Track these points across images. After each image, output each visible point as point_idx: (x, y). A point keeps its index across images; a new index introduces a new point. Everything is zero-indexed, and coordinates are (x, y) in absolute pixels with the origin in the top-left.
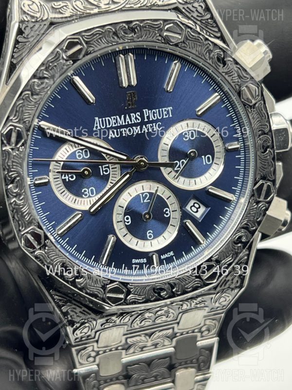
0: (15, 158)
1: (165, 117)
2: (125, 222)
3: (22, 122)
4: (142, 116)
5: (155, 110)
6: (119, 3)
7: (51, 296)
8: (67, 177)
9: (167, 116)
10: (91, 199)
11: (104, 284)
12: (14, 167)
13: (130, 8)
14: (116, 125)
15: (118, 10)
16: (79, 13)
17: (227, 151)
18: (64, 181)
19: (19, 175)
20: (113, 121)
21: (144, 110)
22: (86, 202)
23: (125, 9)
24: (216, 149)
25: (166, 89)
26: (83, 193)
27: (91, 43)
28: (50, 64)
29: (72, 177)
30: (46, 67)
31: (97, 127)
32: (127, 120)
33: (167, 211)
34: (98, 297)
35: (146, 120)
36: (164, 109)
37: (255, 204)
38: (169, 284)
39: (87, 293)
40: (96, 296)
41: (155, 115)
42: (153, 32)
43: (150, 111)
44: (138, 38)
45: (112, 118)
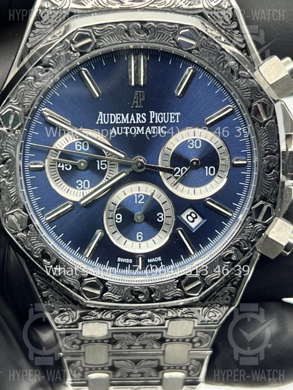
0: (9, 139)
1: (171, 121)
2: (116, 219)
3: (21, 106)
4: (148, 117)
5: (162, 114)
6: (144, 1)
7: (34, 279)
8: (63, 166)
9: (174, 121)
10: (84, 191)
11: (82, 277)
12: (8, 148)
13: (153, 8)
14: (120, 122)
15: (141, 8)
16: (100, 6)
17: (233, 165)
18: (60, 169)
19: (11, 157)
20: (117, 118)
21: (151, 112)
22: (78, 194)
23: (148, 8)
24: (221, 162)
25: (176, 94)
26: (77, 185)
27: (101, 38)
28: (57, 54)
29: (68, 167)
30: (53, 56)
31: (100, 121)
32: (131, 119)
33: (160, 215)
34: (74, 288)
35: (151, 122)
36: (171, 114)
37: (251, 224)
38: (148, 288)
39: (63, 283)
40: (72, 287)
41: (162, 118)
42: (167, 35)
43: (156, 114)
44: (150, 39)
45: (117, 115)
